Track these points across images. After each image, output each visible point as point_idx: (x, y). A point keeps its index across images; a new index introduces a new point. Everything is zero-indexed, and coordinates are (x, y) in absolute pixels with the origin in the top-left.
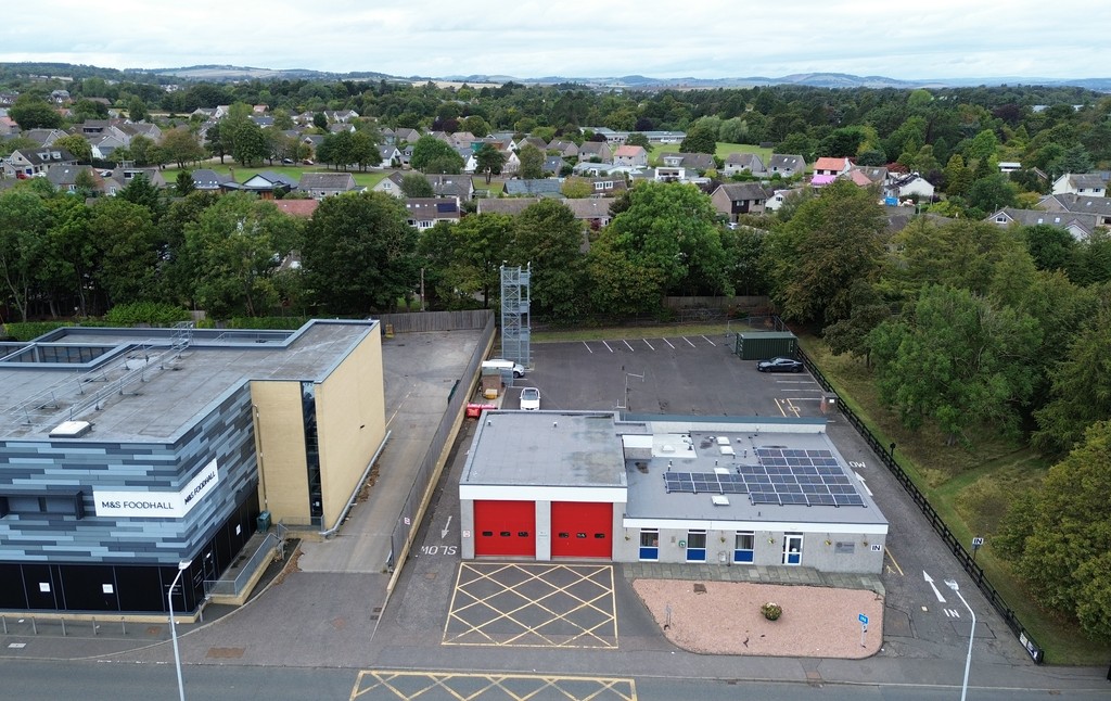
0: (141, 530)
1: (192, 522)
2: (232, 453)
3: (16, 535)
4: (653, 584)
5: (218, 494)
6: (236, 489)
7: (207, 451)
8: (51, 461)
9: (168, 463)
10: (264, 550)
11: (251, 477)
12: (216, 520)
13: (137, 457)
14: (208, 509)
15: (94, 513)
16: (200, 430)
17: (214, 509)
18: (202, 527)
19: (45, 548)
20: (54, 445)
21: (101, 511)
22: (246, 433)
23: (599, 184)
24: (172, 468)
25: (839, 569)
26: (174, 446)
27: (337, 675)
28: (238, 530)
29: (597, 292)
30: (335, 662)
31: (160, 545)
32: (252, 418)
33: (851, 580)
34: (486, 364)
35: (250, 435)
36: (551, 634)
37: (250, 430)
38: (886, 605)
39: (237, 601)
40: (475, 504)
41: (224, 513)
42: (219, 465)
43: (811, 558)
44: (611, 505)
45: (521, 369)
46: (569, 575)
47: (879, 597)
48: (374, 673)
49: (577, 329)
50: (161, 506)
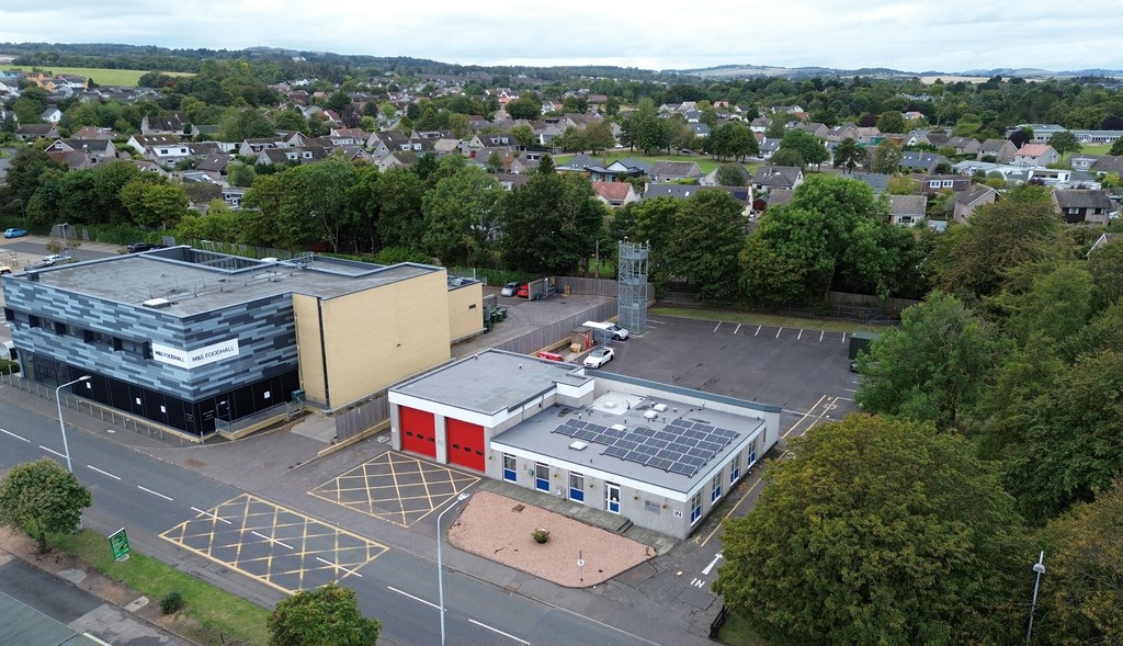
0: (172, 373)
1: (202, 375)
2: (262, 339)
3: (124, 364)
4: (489, 497)
5: (239, 363)
6: (265, 365)
7: (227, 331)
8: (134, 319)
9: (181, 331)
10: (285, 411)
11: (288, 361)
12: (234, 381)
13: (169, 324)
14: (224, 371)
15: (152, 357)
16: (220, 315)
17: (233, 372)
18: (214, 381)
19: (137, 376)
20: (136, 309)
21: (156, 357)
22: (283, 328)
23: (935, 181)
24: (183, 335)
25: (649, 526)
26: (184, 320)
27: (230, 492)
28: (267, 395)
29: (743, 278)
30: (239, 485)
31: (181, 385)
32: (293, 320)
33: (650, 537)
34: (589, 324)
35: (289, 331)
36: (379, 507)
37: (288, 328)
38: (648, 561)
39: (231, 436)
40: (401, 407)
41: (246, 379)
42: (241, 344)
43: (627, 509)
44: (483, 427)
45: (622, 333)
46: (445, 476)
47: (653, 554)
48: (250, 497)
49: (729, 310)
50: (178, 359)
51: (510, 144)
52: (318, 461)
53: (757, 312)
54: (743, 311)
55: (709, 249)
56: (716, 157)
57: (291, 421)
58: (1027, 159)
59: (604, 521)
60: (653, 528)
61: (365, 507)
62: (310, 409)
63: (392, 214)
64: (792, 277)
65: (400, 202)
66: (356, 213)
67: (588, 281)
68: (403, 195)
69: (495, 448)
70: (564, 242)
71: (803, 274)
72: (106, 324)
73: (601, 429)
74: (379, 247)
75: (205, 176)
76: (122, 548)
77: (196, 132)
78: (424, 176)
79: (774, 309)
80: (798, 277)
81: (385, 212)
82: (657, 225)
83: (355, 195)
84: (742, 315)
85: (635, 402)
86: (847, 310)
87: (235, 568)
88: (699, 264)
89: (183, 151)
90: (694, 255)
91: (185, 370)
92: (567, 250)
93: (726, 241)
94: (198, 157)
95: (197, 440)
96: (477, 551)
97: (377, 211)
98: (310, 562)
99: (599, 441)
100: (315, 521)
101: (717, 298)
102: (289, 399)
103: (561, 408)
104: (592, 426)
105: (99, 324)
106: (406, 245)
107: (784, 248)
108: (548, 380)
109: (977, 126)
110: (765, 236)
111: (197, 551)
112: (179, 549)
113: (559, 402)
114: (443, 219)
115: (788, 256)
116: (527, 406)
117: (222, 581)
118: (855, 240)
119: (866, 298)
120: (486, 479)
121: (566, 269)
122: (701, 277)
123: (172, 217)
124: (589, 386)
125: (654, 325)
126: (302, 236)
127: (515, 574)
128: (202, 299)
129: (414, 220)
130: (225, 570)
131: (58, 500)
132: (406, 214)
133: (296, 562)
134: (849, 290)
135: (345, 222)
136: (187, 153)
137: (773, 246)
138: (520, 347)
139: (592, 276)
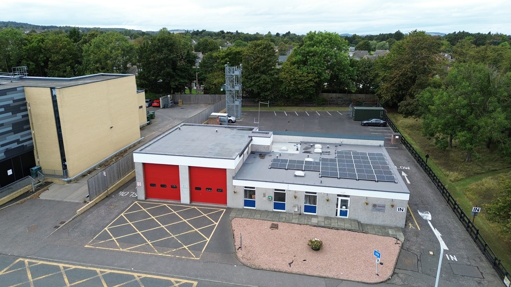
4: (244, 222)
6: (6, 147)
10: (29, 184)
11: (25, 144)
22: (19, 116)
28: (10, 172)
29: (284, 87)
30: (9, 252)
32: (26, 110)
33: (382, 230)
34: (213, 114)
35: (25, 119)
36: (160, 246)
37: (23, 116)
38: (402, 247)
40: (145, 165)
43: (356, 213)
44: (225, 170)
46: (195, 212)
47: (398, 242)
48: (26, 261)
49: (273, 106)
52: (78, 218)
53: (288, 106)
57: (36, 190)
59: (341, 224)
60: (378, 223)
61: (147, 248)
62: (49, 180)
65: (64, 55)
67: (193, 96)
69: (236, 185)
73: (300, 162)
79: (297, 104)
80: (313, 84)
83: (30, 51)
85: (297, 146)
90: (257, 76)
96: (274, 267)
97: (47, 61)
99: (308, 169)
102: (29, 174)
107: (304, 69)
110: (293, 64)
113: (254, 150)
116: (244, 154)
120: (229, 210)
137: (299, 68)
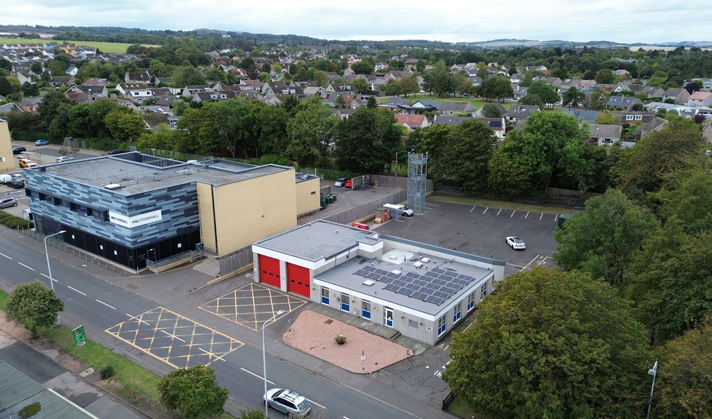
0: (120, 230)
1: (138, 232)
2: (177, 210)
3: (94, 224)
4: (310, 313)
5: (162, 225)
6: (179, 227)
7: (155, 205)
8: (99, 196)
9: (125, 204)
10: (190, 256)
11: (193, 225)
12: (159, 236)
13: (119, 200)
14: (152, 230)
15: (109, 220)
16: (150, 195)
17: (158, 231)
18: (145, 236)
19: (101, 231)
20: (100, 190)
21: (112, 220)
22: (190, 204)
23: (630, 116)
24: (126, 207)
25: (411, 336)
26: (128, 197)
27: (152, 305)
28: (180, 245)
29: (490, 177)
30: (157, 301)
31: (126, 238)
32: (197, 199)
33: (411, 343)
34: (387, 205)
35: (195, 206)
36: (241, 318)
37: (193, 204)
38: (408, 358)
39: (155, 271)
40: (259, 255)
41: (166, 235)
42: (163, 213)
43: (397, 325)
44: (308, 269)
45: (409, 212)
46: (285, 299)
47: (412, 354)
48: (163, 308)
49: (481, 198)
50: (124, 221)
51: (352, 90)
52: (207, 288)
53: (499, 200)
54: (491, 199)
55: (468, 158)
56: (485, 99)
57: (193, 262)
58: (696, 102)
59: (382, 332)
60: (414, 337)
61: (232, 317)
62: (206, 256)
63: (268, 134)
64: (522, 177)
65: (273, 126)
66: (246, 133)
67: (390, 178)
68: (275, 122)
69: (316, 283)
70: (375, 152)
71: (530, 176)
72: (83, 199)
73: (385, 273)
74: (260, 154)
75: (160, 109)
76: (81, 337)
77: (158, 82)
78: (289, 110)
79: (512, 198)
80: (526, 177)
81: (264, 132)
82: (435, 143)
83: (246, 121)
84: (489, 202)
85: (410, 256)
86: (559, 200)
87: (148, 352)
88: (462, 168)
89: (148, 93)
90: (459, 162)
91: (128, 228)
92: (377, 158)
93: (480, 153)
94: (157, 97)
95: (134, 272)
96: (299, 347)
97: (259, 132)
98: (195, 351)
99: (383, 280)
100: (201, 325)
101: (474, 191)
102: (193, 248)
103: (361, 258)
104: (379, 271)
105: (79, 199)
106: (276, 153)
107: (518, 159)
108: (354, 240)
109: (664, 79)
110: (505, 150)
111: (127, 341)
112: (116, 339)
113: (360, 254)
114: (299, 137)
115: (520, 163)
116: (338, 257)
117: (140, 360)
118: (565, 154)
119: (573, 192)
120: (310, 302)
121: (377, 170)
122: (463, 177)
123: (135, 134)
124: (380, 245)
125: (431, 207)
126: (213, 147)
127: (322, 363)
128: (141, 185)
129: (282, 137)
130: (142, 354)
131: (43, 306)
132: (277, 134)
133: (186, 351)
134: (562, 187)
135: (239, 138)
136: (151, 95)
137: (511, 157)
138: (341, 220)
139: (393, 175)
